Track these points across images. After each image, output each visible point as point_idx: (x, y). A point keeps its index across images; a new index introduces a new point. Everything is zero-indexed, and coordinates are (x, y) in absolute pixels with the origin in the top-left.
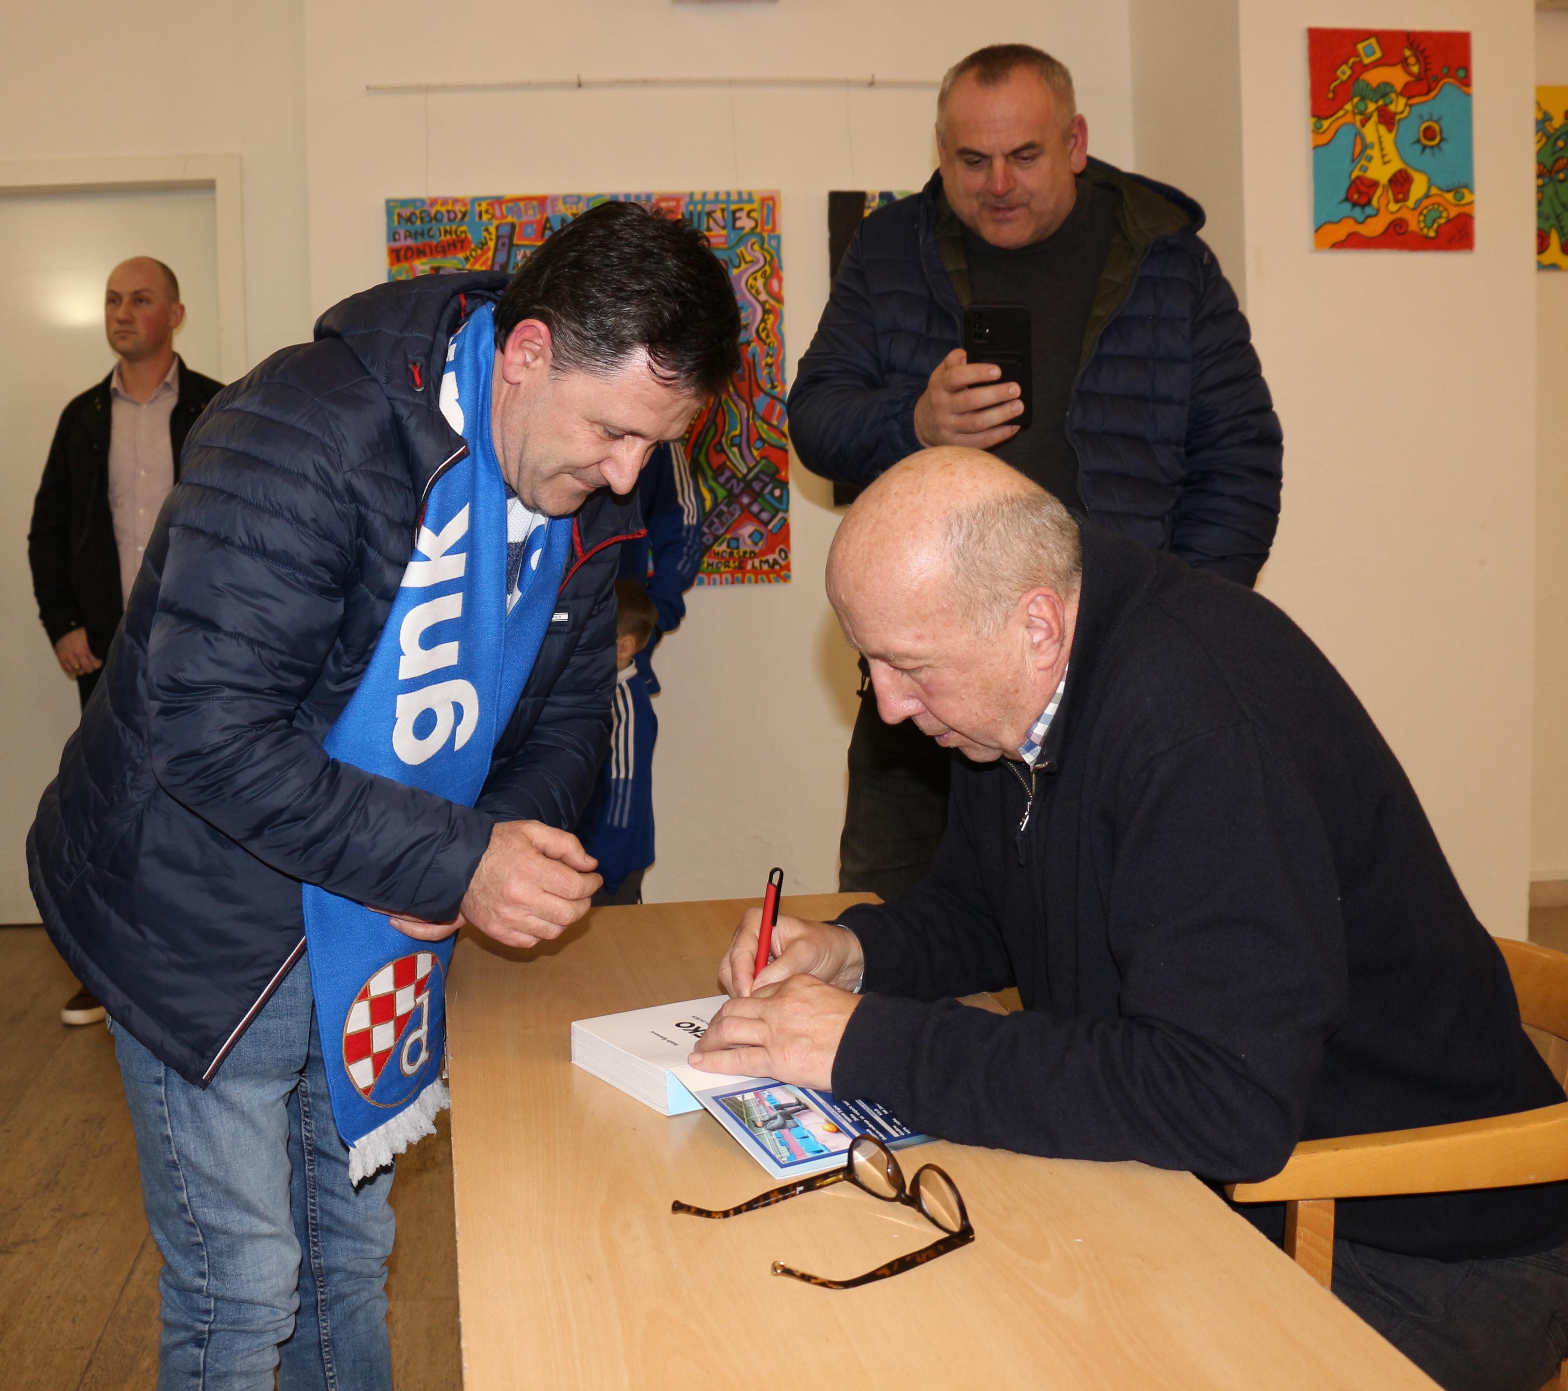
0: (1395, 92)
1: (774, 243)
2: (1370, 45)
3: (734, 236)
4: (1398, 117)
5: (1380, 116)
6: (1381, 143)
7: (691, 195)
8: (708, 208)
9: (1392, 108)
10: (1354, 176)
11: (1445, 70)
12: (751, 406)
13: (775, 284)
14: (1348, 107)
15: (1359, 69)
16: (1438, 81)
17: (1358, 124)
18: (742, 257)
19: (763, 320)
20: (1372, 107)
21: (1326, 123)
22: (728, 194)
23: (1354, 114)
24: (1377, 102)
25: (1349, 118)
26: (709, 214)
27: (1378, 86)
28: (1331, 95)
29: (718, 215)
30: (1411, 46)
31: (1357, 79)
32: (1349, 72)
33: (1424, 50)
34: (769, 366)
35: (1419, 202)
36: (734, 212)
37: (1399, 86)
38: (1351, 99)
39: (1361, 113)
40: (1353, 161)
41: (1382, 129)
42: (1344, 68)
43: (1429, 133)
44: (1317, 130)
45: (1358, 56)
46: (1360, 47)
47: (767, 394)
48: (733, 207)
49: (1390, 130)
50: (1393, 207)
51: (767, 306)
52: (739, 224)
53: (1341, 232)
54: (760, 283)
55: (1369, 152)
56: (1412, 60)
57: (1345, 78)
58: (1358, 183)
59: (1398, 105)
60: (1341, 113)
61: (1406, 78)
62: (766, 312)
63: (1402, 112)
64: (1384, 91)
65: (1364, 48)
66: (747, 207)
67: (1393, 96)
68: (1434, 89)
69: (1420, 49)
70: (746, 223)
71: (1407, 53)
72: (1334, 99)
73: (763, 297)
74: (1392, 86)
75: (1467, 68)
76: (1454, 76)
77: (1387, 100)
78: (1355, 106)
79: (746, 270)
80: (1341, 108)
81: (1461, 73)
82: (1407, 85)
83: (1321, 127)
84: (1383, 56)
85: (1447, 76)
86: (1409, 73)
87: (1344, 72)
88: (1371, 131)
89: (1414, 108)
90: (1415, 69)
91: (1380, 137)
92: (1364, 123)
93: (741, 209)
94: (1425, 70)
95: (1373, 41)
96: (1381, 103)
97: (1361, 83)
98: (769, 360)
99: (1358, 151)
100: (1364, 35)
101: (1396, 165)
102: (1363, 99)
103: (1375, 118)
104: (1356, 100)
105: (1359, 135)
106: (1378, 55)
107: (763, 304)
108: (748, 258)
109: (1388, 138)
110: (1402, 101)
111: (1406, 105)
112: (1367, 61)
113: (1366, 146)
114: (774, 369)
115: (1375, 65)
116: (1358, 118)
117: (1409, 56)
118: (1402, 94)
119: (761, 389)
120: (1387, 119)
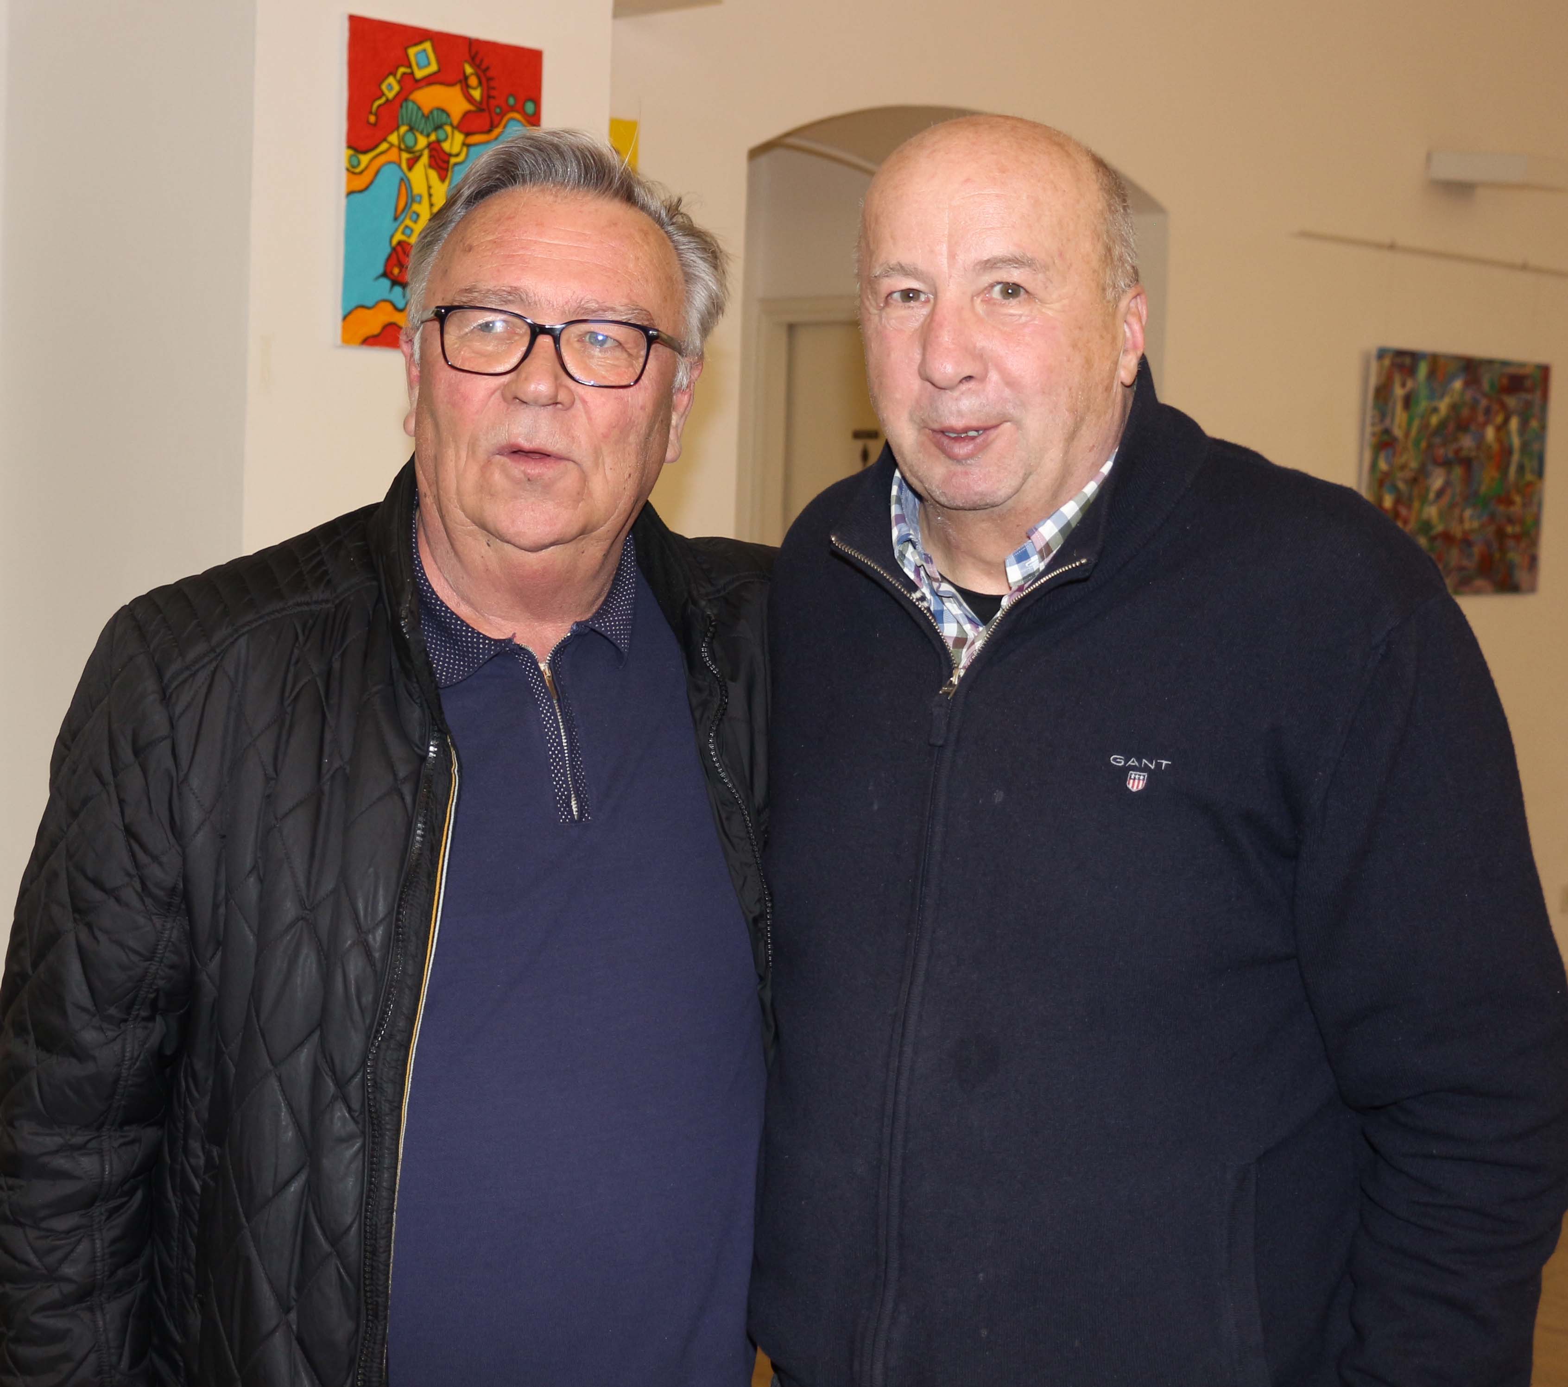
0: (452, 125)
2: (425, 50)
4: (453, 160)
5: (431, 157)
6: (430, 195)
9: (446, 146)
10: (395, 242)
11: (511, 101)
14: (393, 138)
15: (411, 84)
16: (502, 115)
17: (404, 165)
20: (422, 142)
21: (365, 159)
23: (400, 149)
24: (428, 136)
25: (393, 154)
27: (431, 112)
28: (372, 119)
30: (473, 61)
31: (406, 99)
32: (396, 88)
33: (487, 69)
37: (456, 117)
38: (397, 128)
39: (409, 150)
40: (396, 219)
41: (433, 175)
42: (391, 80)
44: (352, 170)
45: (410, 66)
46: (412, 52)
49: (443, 179)
53: (374, 323)
55: (416, 207)
56: (473, 81)
57: (391, 95)
58: (399, 249)
59: (454, 143)
60: (384, 146)
61: (466, 106)
63: (457, 155)
64: (436, 120)
65: (416, 55)
67: (448, 129)
68: (497, 126)
69: (484, 66)
71: (469, 70)
72: (375, 125)
74: (448, 115)
75: (537, 102)
76: (523, 112)
77: (441, 134)
78: (402, 139)
80: (384, 139)
81: (530, 107)
82: (466, 115)
83: (359, 163)
84: (439, 71)
85: (512, 109)
86: (470, 99)
87: (391, 87)
88: (419, 177)
89: (473, 149)
90: (477, 94)
91: (429, 187)
92: (412, 164)
94: (488, 96)
95: (427, 46)
96: (433, 137)
97: (410, 105)
99: (402, 204)
100: (420, 35)
102: (411, 129)
103: (425, 159)
104: (403, 129)
105: (404, 182)
106: (434, 67)
110: (459, 137)
111: (464, 144)
112: (419, 74)
113: (412, 199)
115: (430, 80)
116: (405, 156)
117: (472, 74)
118: (459, 127)
120: (440, 162)
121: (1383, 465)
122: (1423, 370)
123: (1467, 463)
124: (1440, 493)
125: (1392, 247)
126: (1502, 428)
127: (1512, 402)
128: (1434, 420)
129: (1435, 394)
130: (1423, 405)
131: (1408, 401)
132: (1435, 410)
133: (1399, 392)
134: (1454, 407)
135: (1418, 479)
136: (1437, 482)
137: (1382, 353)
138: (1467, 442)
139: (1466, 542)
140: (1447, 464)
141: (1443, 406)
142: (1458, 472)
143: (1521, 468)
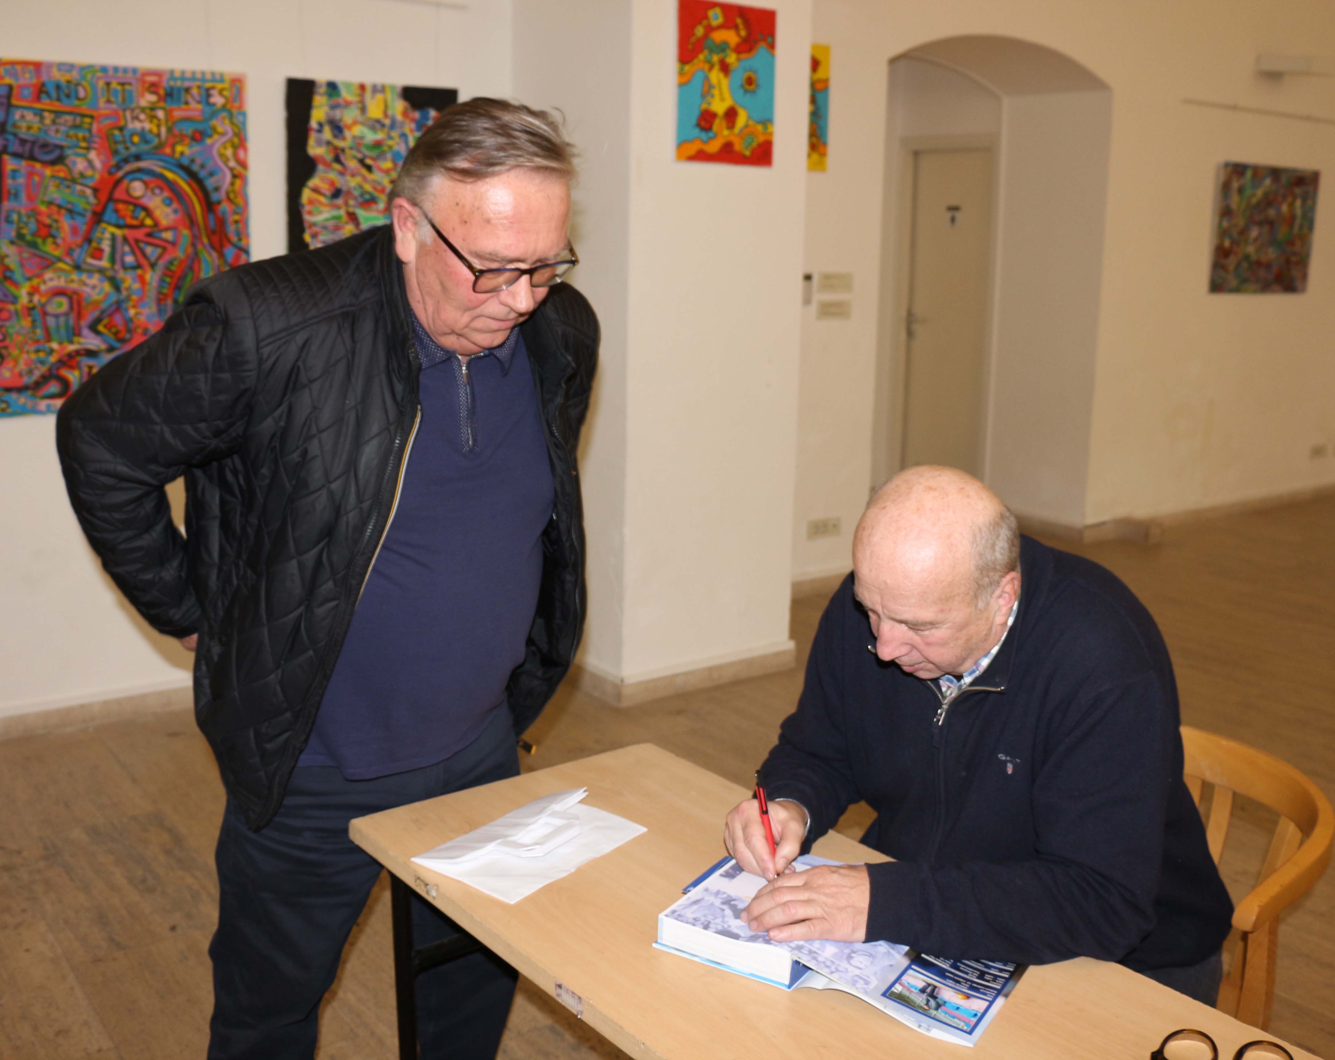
0: (730, 49)
1: (241, 118)
2: (717, 12)
3: (208, 110)
4: (731, 68)
5: (720, 65)
6: (720, 85)
7: (172, 72)
8: (187, 84)
9: (728, 60)
10: (703, 108)
11: (760, 36)
12: (222, 255)
13: (241, 154)
14: (701, 56)
15: (710, 29)
16: (757, 43)
17: (706, 70)
18: (214, 129)
19: (232, 184)
20: (715, 58)
21: (687, 68)
22: (203, 73)
23: (704, 63)
24: (719, 55)
25: (701, 65)
26: (187, 90)
27: (720, 43)
28: (691, 46)
29: (195, 91)
30: (741, 17)
31: (707, 36)
32: (702, 31)
33: (749, 20)
34: (236, 222)
35: (741, 131)
36: (208, 90)
37: (732, 45)
38: (703, 51)
39: (709, 62)
40: (702, 97)
41: (721, 75)
42: (699, 27)
43: (750, 81)
44: (681, 72)
45: (709, 20)
46: (710, 13)
47: (235, 246)
48: (208, 85)
49: (726, 77)
50: (726, 132)
51: (236, 172)
52: (212, 100)
53: (693, 150)
54: (229, 152)
55: (712, 91)
56: (741, 27)
57: (700, 35)
58: (705, 113)
59: (732, 58)
60: (696, 61)
61: (737, 40)
62: (235, 176)
63: (734, 64)
64: (723, 47)
65: (712, 14)
66: (219, 86)
67: (729, 51)
68: (754, 50)
69: (747, 20)
70: (218, 100)
71: (739, 21)
72: (693, 49)
73: (232, 163)
74: (728, 44)
75: (773, 36)
76: (765, 42)
77: (725, 54)
78: (705, 57)
79: (217, 141)
80: (697, 57)
81: (769, 40)
82: (737, 45)
83: (684, 70)
84: (724, 22)
85: (760, 41)
86: (739, 36)
87: (700, 31)
88: (716, 76)
89: (741, 62)
90: (743, 33)
91: (719, 81)
92: (710, 69)
93: (213, 88)
94: (749, 35)
95: (718, 9)
96: (721, 55)
97: (710, 40)
98: (237, 217)
99: (705, 90)
100: (712, 4)
101: (728, 103)
102: (710, 52)
103: (717, 67)
104: (706, 52)
105: (707, 79)
106: (721, 20)
107: (231, 170)
108: (220, 129)
109: (725, 82)
110: (734, 56)
111: (737, 59)
112: (714, 24)
113: (711, 87)
114: (240, 226)
115: (719, 27)
116: (707, 66)
117: (740, 24)
118: (734, 50)
119: (229, 241)
120: (725, 68)
121: (1225, 224)
122: (1249, 174)
123: (1271, 223)
124: (1256, 240)
125: (1235, 108)
126: (1291, 205)
127: (1298, 191)
128: (1254, 200)
129: (1255, 185)
130: (1248, 192)
131: (1241, 190)
132: (1254, 195)
133: (1235, 185)
134: (1266, 194)
135: (1244, 232)
136: (1254, 233)
137: (1227, 165)
138: (1272, 212)
139: (1268, 266)
140: (1260, 224)
141: (1260, 193)
142: (1266, 228)
143: (1301, 227)
